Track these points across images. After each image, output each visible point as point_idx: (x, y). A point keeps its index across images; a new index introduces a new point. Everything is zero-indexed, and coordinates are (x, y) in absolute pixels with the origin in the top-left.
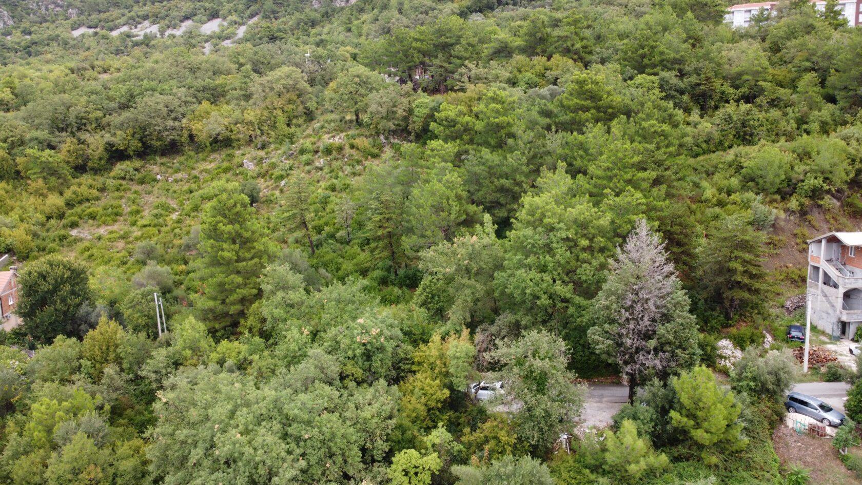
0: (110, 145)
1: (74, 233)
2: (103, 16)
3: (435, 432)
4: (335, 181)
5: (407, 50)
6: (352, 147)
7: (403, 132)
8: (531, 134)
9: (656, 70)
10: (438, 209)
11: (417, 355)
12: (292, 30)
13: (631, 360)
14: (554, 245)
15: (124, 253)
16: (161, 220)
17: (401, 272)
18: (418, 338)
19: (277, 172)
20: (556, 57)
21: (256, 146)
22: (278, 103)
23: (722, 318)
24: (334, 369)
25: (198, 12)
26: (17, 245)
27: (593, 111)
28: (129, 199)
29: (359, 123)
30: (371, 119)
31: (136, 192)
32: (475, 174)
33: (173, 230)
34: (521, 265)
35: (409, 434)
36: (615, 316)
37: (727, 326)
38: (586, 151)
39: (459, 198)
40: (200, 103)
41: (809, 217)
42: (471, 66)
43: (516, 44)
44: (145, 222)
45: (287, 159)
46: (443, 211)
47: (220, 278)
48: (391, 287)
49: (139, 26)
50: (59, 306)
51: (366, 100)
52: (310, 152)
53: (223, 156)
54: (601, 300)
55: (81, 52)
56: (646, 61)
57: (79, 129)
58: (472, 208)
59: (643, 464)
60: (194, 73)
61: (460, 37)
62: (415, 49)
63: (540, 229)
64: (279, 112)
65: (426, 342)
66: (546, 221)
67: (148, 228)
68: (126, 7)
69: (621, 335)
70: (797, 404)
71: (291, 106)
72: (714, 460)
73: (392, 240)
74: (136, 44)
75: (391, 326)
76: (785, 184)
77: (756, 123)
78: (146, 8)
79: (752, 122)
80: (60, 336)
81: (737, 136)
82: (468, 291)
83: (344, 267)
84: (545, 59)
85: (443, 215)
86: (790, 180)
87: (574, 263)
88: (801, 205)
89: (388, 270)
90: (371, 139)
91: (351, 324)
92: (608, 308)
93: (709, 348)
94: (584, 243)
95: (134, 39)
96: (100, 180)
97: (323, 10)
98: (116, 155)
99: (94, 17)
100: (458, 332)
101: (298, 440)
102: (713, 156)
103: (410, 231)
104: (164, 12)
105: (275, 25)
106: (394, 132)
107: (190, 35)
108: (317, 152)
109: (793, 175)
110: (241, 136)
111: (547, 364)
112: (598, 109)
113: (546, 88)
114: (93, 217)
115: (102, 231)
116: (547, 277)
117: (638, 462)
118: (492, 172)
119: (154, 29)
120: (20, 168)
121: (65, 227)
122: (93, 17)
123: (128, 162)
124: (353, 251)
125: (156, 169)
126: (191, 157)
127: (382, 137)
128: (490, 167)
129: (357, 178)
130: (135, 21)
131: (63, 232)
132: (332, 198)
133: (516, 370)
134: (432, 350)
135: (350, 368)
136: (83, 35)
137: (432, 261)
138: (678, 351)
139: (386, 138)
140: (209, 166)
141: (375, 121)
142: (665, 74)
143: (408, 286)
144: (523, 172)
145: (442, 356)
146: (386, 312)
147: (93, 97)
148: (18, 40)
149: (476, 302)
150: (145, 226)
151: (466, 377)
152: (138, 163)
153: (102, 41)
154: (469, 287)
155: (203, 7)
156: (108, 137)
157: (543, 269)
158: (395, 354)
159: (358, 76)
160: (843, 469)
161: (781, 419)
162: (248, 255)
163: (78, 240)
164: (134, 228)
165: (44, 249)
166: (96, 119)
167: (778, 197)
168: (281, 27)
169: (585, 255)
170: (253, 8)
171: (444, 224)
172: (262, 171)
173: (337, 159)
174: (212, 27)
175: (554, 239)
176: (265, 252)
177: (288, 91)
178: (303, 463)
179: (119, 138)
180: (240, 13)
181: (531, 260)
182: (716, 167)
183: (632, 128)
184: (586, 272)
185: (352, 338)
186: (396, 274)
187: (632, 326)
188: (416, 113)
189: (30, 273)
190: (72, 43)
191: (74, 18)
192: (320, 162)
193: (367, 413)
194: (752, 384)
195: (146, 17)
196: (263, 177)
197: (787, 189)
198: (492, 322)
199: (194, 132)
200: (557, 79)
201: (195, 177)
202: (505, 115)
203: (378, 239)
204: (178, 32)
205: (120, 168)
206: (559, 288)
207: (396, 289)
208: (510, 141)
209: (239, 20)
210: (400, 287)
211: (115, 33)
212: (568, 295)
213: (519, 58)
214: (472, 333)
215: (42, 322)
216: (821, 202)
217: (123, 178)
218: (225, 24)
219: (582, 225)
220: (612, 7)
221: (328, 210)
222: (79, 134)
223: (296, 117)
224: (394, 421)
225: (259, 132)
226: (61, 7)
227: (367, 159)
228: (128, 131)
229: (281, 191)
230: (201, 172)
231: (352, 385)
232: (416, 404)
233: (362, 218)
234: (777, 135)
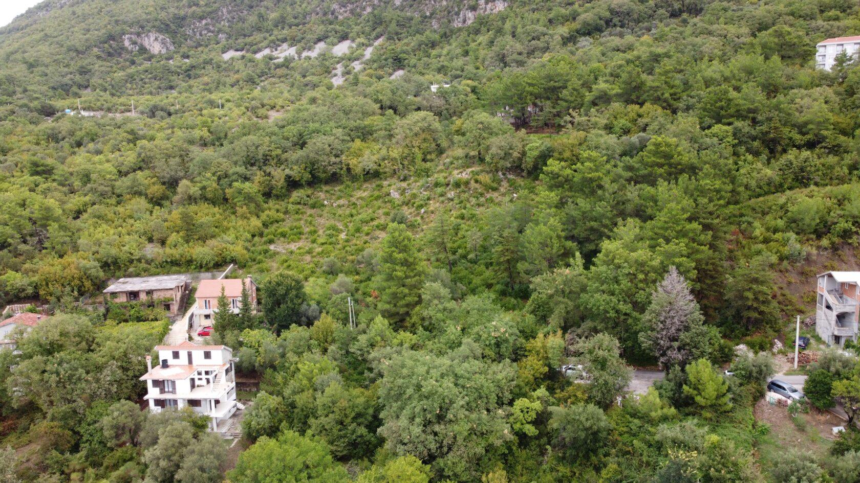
0: (288, 177)
1: (272, 247)
2: (248, 40)
3: (538, 391)
4: (464, 211)
5: (521, 94)
6: (476, 181)
7: (517, 168)
8: (615, 186)
9: (731, 120)
10: (544, 245)
11: (528, 346)
12: (414, 51)
13: (664, 354)
14: (620, 278)
15: (312, 265)
16: (334, 239)
17: (516, 287)
18: (529, 335)
19: (418, 202)
20: (648, 105)
21: (399, 178)
22: (416, 143)
23: (743, 329)
24: (479, 352)
25: (330, 34)
26: (239, 257)
27: (666, 167)
28: (306, 221)
29: (482, 160)
30: (492, 159)
31: (311, 215)
32: (572, 216)
33: (344, 248)
34: (597, 290)
35: (523, 390)
36: (654, 326)
37: (747, 335)
38: (656, 202)
39: (559, 237)
40: (353, 141)
41: (840, 252)
42: (574, 114)
43: (614, 92)
44: (323, 241)
45: (425, 190)
46: (547, 246)
47: (394, 289)
48: (508, 298)
49: (279, 48)
50: (290, 304)
51: (488, 142)
52: (442, 185)
53: (374, 185)
54: (646, 316)
55: (231, 74)
56: (723, 112)
57: (265, 165)
58: (569, 244)
59: (660, 412)
60: (347, 114)
61: (567, 81)
62: (528, 92)
63: (611, 267)
64: (417, 150)
65: (534, 338)
66: (616, 261)
67: (325, 246)
68: (267, 31)
69: (658, 338)
70: (775, 386)
71: (426, 145)
72: (708, 415)
73: (510, 265)
74: (278, 66)
75: (512, 326)
76: (822, 225)
77: (813, 169)
78: (285, 32)
79: (809, 168)
80: (294, 325)
81: (796, 179)
82: (562, 306)
83: (474, 281)
84: (637, 106)
85: (548, 249)
86: (826, 222)
87: (634, 290)
88: (833, 243)
89: (507, 285)
90: (491, 175)
91: (487, 325)
92: (650, 321)
93: (727, 350)
94: (641, 276)
95: (276, 61)
96: (282, 205)
97: (442, 31)
98: (293, 184)
99: (241, 41)
100: (555, 332)
101: (463, 387)
102: (771, 197)
103: (523, 259)
104: (300, 35)
105: (399, 46)
106: (509, 170)
107: (323, 57)
108: (448, 185)
109: (830, 219)
110: (387, 170)
111: (606, 353)
112: (670, 165)
113: (636, 136)
114: (283, 235)
115: (293, 247)
116: (614, 299)
117: (656, 411)
118: (585, 216)
119: (292, 51)
120: (228, 196)
121: (265, 243)
122: (239, 41)
123: (302, 191)
124: (480, 269)
125: (322, 195)
126: (348, 186)
127: (500, 173)
128: (584, 213)
129: (481, 209)
130: (274, 45)
131: (265, 247)
132: (463, 226)
133: (588, 356)
134: (538, 343)
135: (488, 352)
136: (232, 59)
137: (539, 285)
138: (694, 350)
139: (504, 174)
140: (365, 194)
141: (495, 161)
142: (739, 124)
143: (522, 298)
144: (607, 218)
145: (544, 347)
146: (508, 317)
147: (274, 138)
148: (179, 64)
149: (568, 313)
150: (323, 244)
151: (559, 360)
152: (309, 192)
153: (249, 64)
154: (563, 303)
155: (333, 29)
156: (287, 171)
157: (612, 294)
158: (515, 344)
159: (482, 123)
160: (793, 426)
161: (762, 395)
162: (412, 274)
163: (276, 253)
164: (315, 245)
165: (254, 260)
166: (277, 156)
167: (813, 236)
168: (405, 48)
169: (641, 285)
170: (378, 30)
171: (548, 256)
172: (406, 200)
173: (465, 192)
174: (342, 49)
175: (620, 274)
176: (423, 272)
177: (423, 131)
178: (467, 398)
179: (295, 172)
180: (367, 35)
181: (604, 287)
182: (770, 208)
183: (693, 184)
184: (641, 297)
185: (489, 333)
186: (513, 289)
187: (664, 333)
188: (528, 154)
189: (270, 283)
190: (224, 66)
191: (224, 42)
192: (451, 194)
193: (500, 376)
194: (743, 372)
195: (284, 40)
196: (407, 205)
197: (822, 230)
198: (579, 326)
199: (351, 166)
200: (647, 125)
201: (354, 204)
202: (597, 171)
203: (499, 264)
204: (314, 54)
205: (296, 195)
206: (622, 307)
207: (513, 300)
208: (600, 192)
209: (365, 41)
210: (516, 298)
211: (259, 56)
212: (628, 312)
213: (616, 106)
214: (564, 334)
215: (280, 315)
216: (850, 241)
217: (299, 203)
218: (354, 45)
219: (641, 265)
220: (712, 38)
221: (459, 236)
222: (264, 168)
223: (430, 153)
224: (515, 382)
225: (401, 166)
226: (213, 32)
227: (488, 192)
228: (303, 166)
229: (422, 217)
230: (358, 199)
231: (489, 361)
232: (528, 374)
233: (487, 244)
234: (831, 179)
